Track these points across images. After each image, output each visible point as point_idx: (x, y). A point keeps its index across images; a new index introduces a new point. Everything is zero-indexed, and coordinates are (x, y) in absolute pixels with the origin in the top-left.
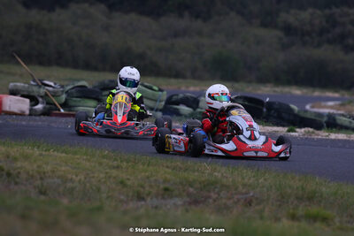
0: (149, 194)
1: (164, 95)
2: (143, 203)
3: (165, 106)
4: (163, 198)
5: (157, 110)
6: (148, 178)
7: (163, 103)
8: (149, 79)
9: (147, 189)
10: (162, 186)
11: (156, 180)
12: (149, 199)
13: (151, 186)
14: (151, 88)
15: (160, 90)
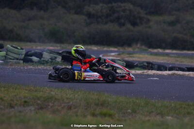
0: (16, 105)
1: (24, 52)
2: (13, 109)
3: (24, 57)
4: (24, 106)
5: (20, 60)
6: (15, 96)
7: (23, 56)
8: (16, 43)
9: (15, 101)
10: (23, 100)
11: (20, 97)
12: (16, 107)
13: (17, 100)
14: (17, 48)
15: (22, 49)
